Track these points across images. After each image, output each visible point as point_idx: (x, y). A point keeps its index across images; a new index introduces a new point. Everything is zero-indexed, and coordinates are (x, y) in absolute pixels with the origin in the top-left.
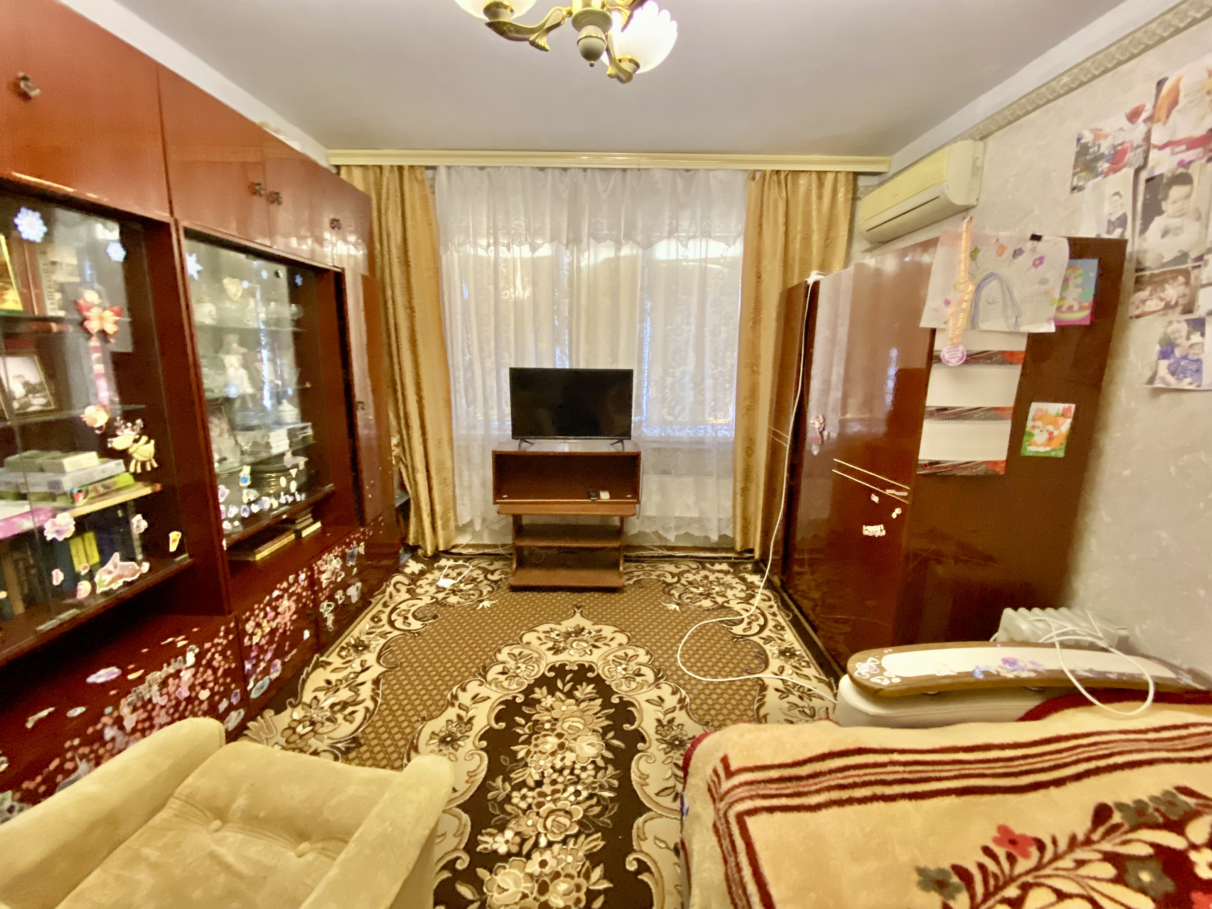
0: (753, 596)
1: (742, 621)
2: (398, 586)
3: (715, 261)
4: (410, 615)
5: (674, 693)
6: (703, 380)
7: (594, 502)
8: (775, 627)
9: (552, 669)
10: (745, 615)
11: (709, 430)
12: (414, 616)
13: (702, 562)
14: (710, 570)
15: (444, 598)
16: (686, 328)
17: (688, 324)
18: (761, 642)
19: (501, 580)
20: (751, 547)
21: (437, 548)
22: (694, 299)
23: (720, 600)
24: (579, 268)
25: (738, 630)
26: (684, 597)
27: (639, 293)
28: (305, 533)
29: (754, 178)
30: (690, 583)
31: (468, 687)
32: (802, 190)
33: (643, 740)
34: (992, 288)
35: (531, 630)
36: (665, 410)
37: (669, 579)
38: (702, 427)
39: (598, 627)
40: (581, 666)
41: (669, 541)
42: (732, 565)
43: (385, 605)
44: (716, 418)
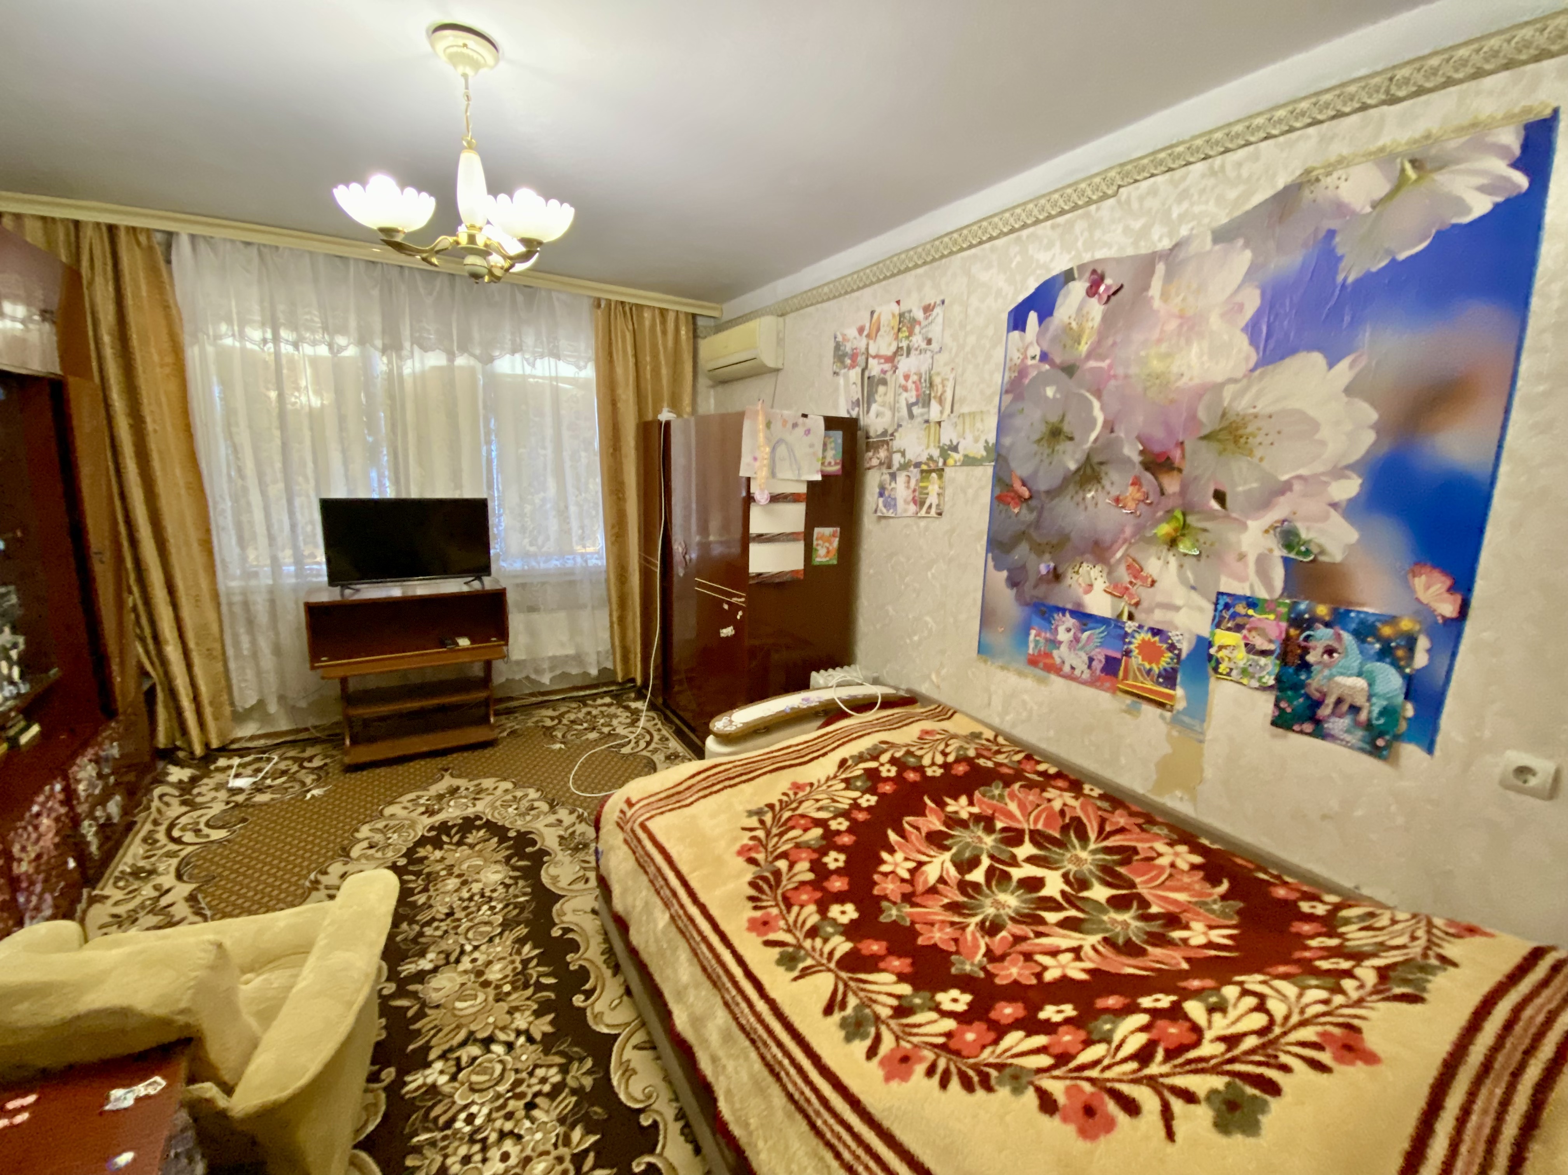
0: (638, 720)
1: (630, 741)
2: (166, 799)
3: (566, 380)
4: (202, 826)
5: (571, 812)
6: (566, 507)
7: (452, 651)
8: (660, 740)
9: (432, 828)
10: (632, 736)
11: (579, 560)
12: (207, 825)
13: (582, 701)
14: (592, 706)
15: (246, 800)
16: (542, 452)
17: (544, 448)
18: (649, 754)
19: (325, 764)
20: (632, 676)
21: (207, 745)
22: (549, 420)
23: (606, 730)
24: (401, 375)
25: (626, 750)
26: (569, 736)
27: (481, 411)
28: (24, 739)
29: (599, 306)
30: (573, 722)
31: (330, 870)
32: (647, 323)
33: (549, 854)
34: (782, 450)
35: (391, 803)
36: (526, 541)
37: (549, 723)
38: (571, 557)
39: (476, 782)
40: (464, 819)
41: (544, 684)
42: (613, 697)
43: (156, 823)
44: (584, 547)
